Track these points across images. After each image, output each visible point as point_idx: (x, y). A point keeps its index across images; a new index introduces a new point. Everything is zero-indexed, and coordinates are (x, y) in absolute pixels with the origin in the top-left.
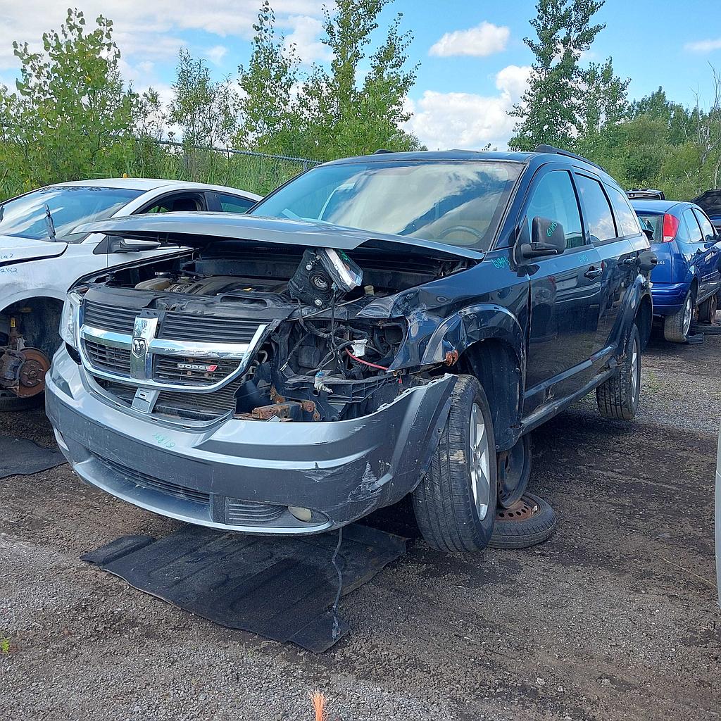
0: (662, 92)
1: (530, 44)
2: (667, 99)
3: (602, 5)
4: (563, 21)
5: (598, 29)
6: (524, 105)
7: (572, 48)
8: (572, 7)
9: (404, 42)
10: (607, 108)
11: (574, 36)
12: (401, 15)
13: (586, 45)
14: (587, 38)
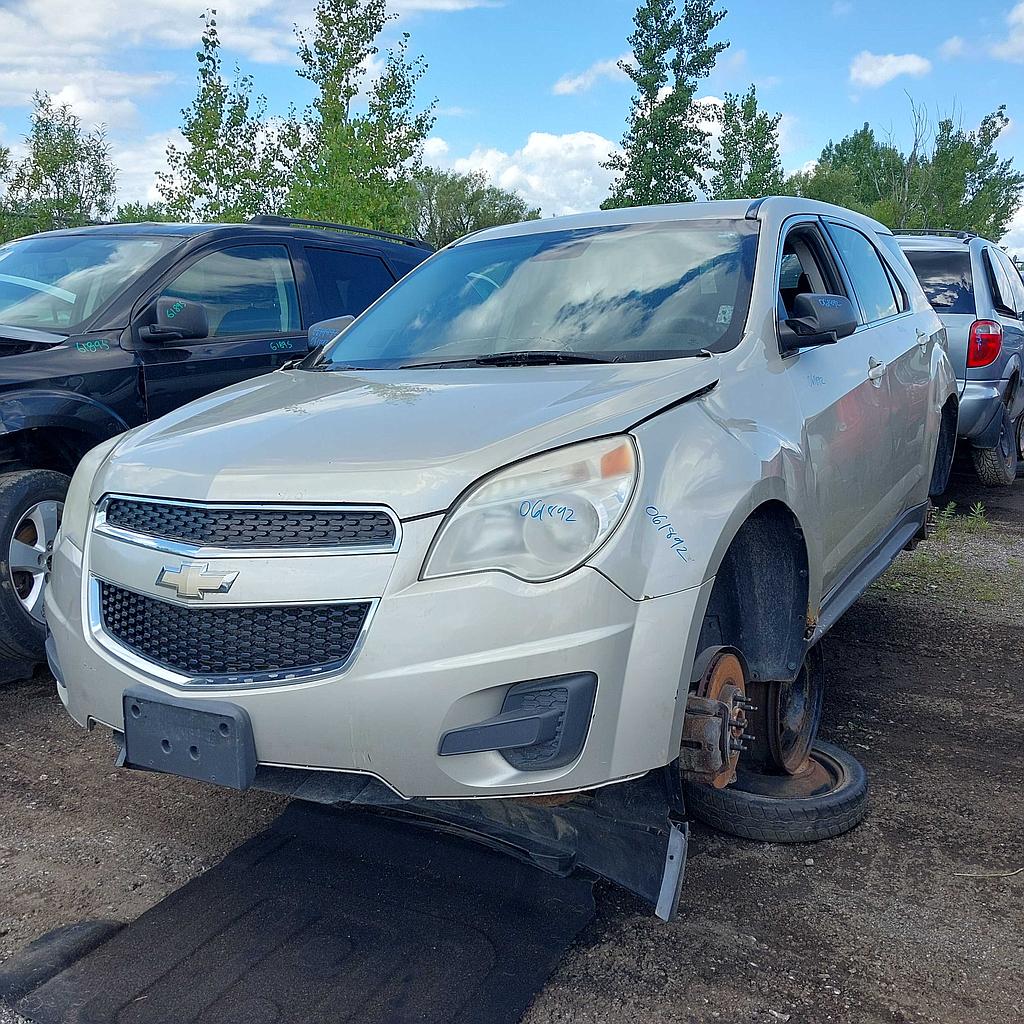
0: (869, 129)
1: (628, 70)
2: (876, 140)
3: (724, 16)
4: (670, 38)
5: (719, 48)
6: (622, 153)
7: (685, 74)
8: (683, 20)
9: (415, 71)
10: (752, 155)
11: (688, 58)
12: (407, 35)
13: (705, 70)
14: (704, 60)
